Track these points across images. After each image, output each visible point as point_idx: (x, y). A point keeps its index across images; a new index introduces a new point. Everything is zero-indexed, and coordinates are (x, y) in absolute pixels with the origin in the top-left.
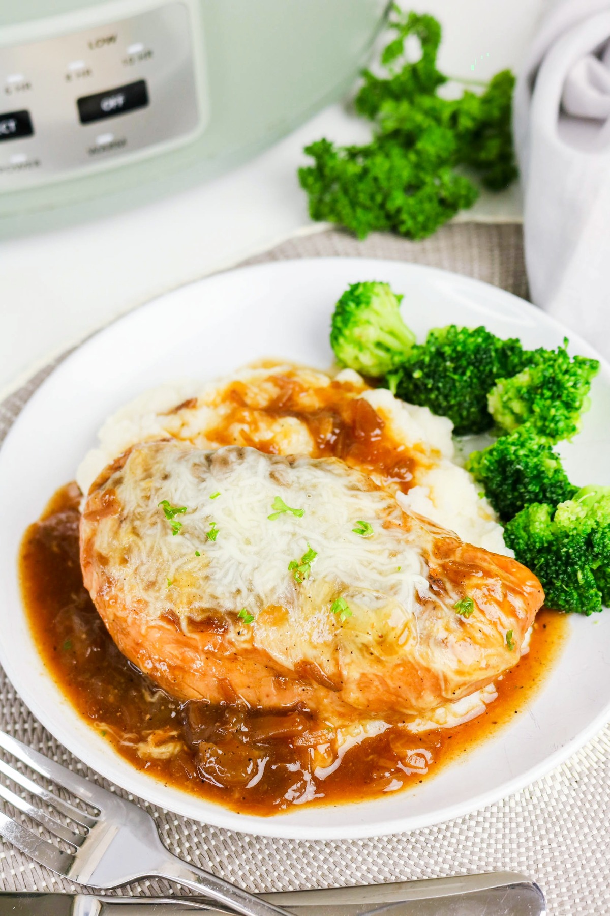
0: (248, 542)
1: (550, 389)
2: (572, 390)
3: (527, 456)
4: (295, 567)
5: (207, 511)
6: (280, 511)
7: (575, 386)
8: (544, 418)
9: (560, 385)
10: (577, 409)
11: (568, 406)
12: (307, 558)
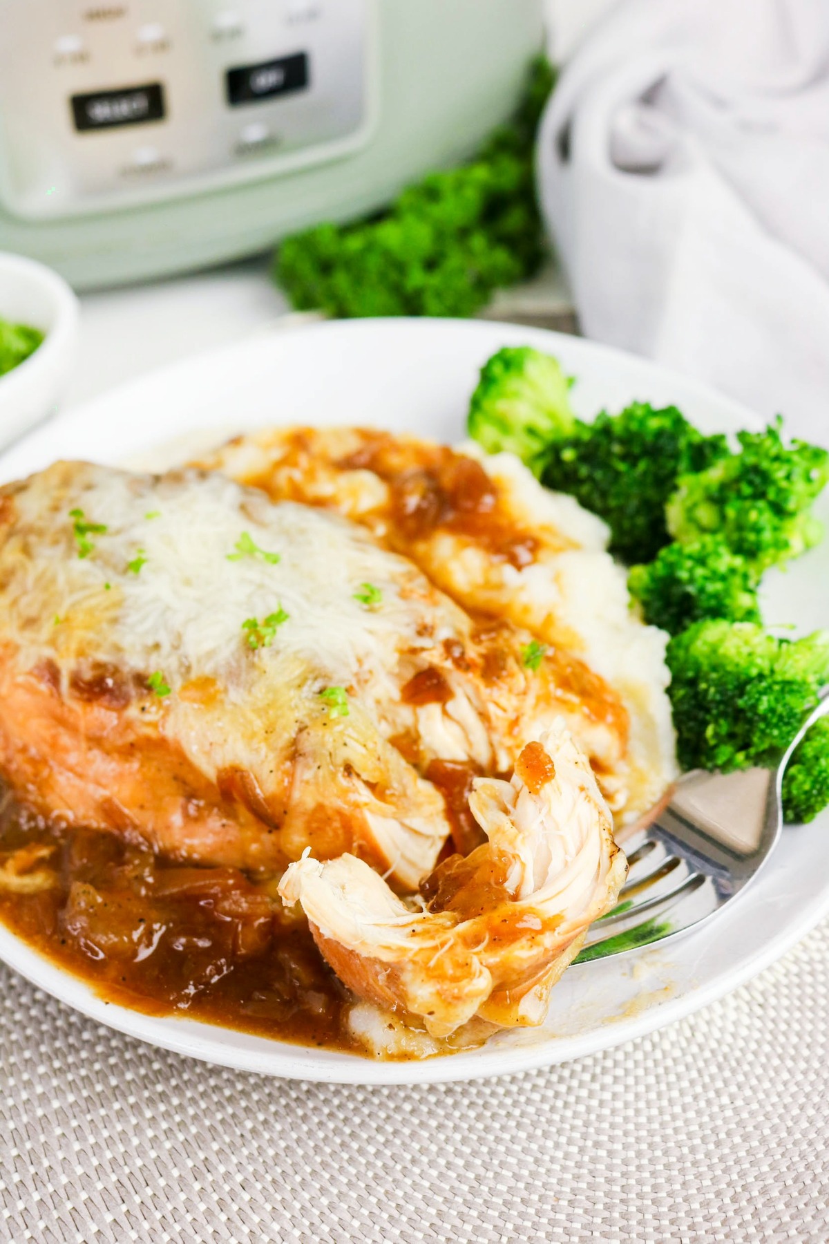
0: (188, 582)
1: (751, 483)
2: (783, 484)
3: (706, 578)
4: (252, 625)
5: (137, 533)
6: (247, 552)
7: (788, 477)
8: (740, 527)
9: (765, 477)
10: (791, 515)
11: (779, 510)
12: (274, 619)
